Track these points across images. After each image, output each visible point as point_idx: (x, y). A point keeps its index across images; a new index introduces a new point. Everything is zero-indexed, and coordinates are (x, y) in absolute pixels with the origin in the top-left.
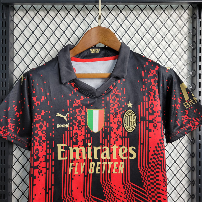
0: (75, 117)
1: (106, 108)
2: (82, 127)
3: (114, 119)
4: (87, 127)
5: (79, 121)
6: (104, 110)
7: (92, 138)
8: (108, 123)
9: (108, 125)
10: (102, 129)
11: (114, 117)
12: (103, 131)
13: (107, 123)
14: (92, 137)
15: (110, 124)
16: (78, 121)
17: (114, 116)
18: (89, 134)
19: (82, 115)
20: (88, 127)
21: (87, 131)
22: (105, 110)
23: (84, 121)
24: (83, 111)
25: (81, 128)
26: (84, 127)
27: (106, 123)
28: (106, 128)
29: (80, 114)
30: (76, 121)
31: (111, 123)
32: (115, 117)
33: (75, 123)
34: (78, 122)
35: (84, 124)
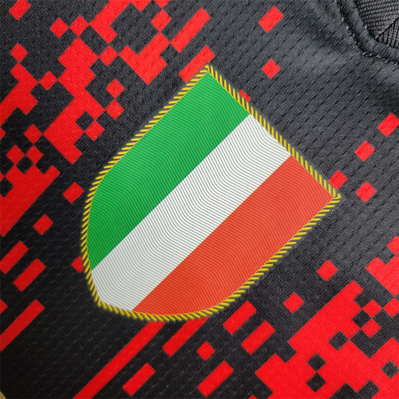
0: (58, 28)
1: (367, 191)
2: (35, 155)
3: (339, 340)
4: (71, 194)
5: (57, 88)
6: (337, 197)
7: (38, 318)
8: (266, 331)
9: (251, 344)
10: (172, 328)
11: (352, 330)
12: (171, 348)
13: (255, 322)
14: (36, 308)
15: (267, 350)
16: (48, 81)
17: (361, 319)
18: (37, 267)
19: (119, 70)
20: (81, 202)
21: (43, 225)
22: (341, 205)
23: (95, 131)
24: (159, 42)
25: (25, 165)
26: (53, 172)
27: (249, 310)
28: (206, 351)
29: (114, 43)
30: (34, 66)
31: (287, 353)
32: (360, 341)
33: (14, 81)
34: (38, 92)
35: (73, 155)
